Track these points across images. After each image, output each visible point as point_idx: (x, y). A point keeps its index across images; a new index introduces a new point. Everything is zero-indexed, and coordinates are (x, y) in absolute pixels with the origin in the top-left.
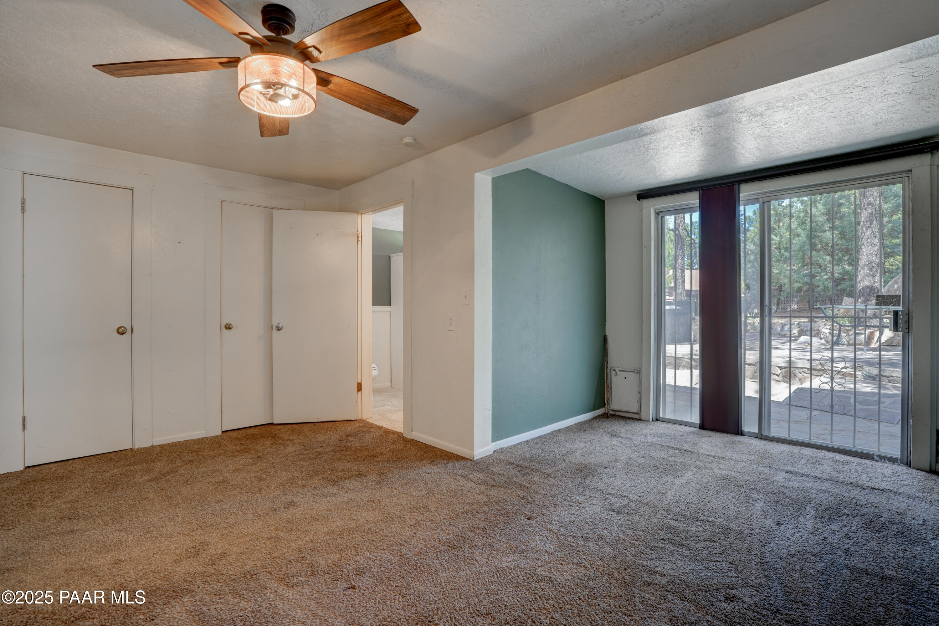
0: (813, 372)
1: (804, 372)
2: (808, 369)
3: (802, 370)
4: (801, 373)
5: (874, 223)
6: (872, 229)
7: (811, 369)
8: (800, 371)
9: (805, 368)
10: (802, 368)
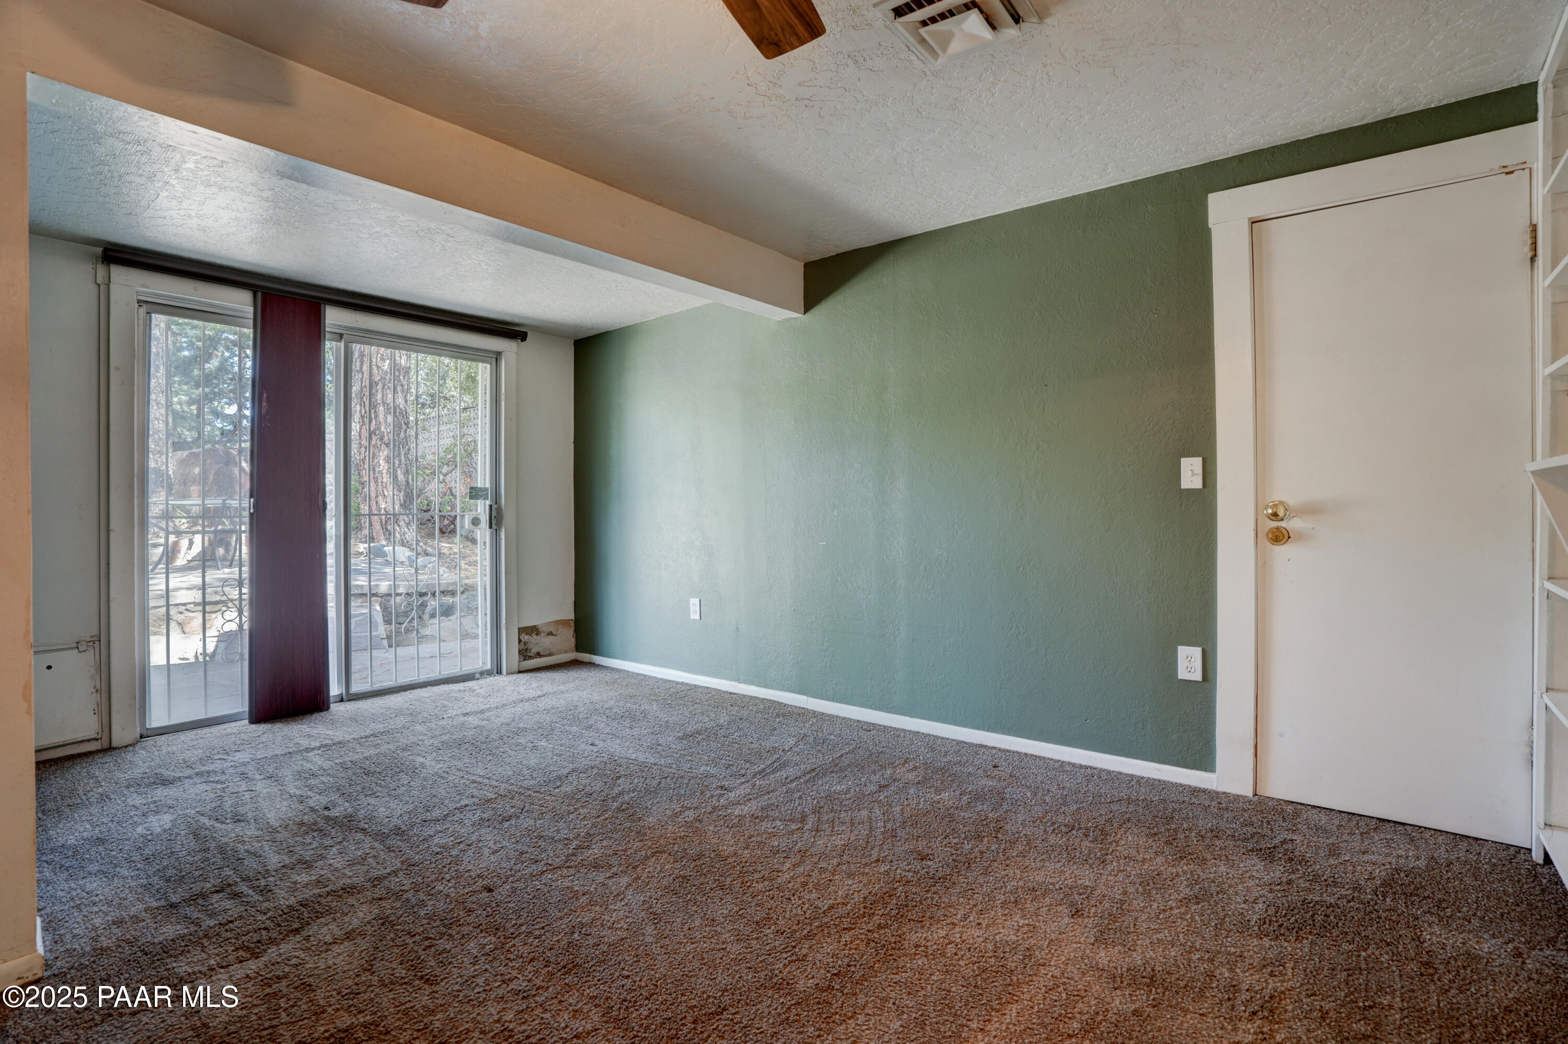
0: (208, 608)
1: (187, 610)
2: (196, 604)
3: (184, 608)
4: (181, 613)
5: (161, 371)
6: (158, 380)
7: (204, 603)
8: (180, 610)
9: (190, 603)
10: (184, 605)
